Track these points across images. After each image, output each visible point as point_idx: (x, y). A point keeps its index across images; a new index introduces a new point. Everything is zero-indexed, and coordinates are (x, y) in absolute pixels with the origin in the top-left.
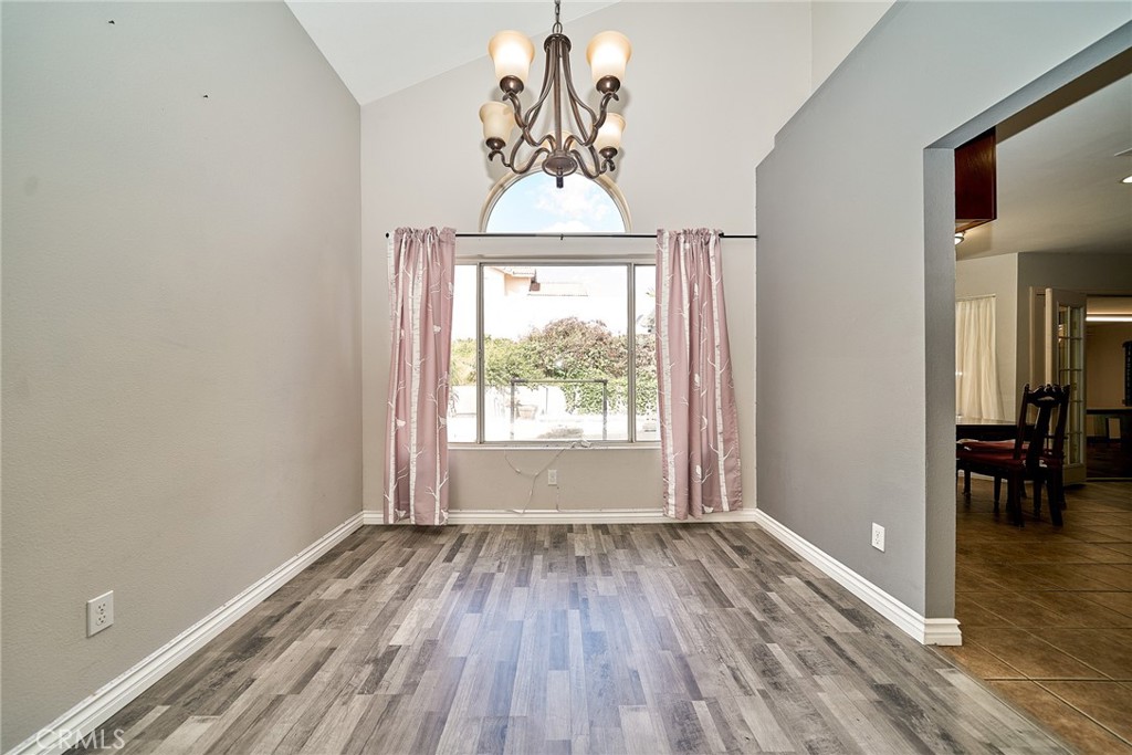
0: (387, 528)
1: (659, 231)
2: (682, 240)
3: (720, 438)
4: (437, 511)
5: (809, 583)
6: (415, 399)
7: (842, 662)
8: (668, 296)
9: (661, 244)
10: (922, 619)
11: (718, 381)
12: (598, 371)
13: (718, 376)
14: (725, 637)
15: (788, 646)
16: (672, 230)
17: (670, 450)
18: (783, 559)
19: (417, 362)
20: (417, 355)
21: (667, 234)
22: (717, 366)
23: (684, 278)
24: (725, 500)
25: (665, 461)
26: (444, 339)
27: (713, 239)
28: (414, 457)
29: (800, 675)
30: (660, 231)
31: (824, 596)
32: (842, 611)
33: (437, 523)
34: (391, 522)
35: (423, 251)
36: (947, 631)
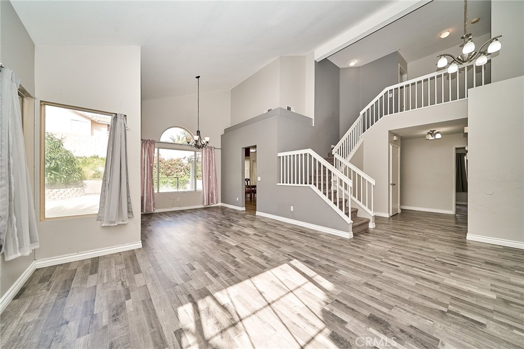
3: (214, 189)
4: (152, 208)
8: (204, 160)
10: (242, 208)
11: (214, 178)
19: (146, 173)
22: (214, 174)
23: (208, 156)
24: (215, 202)
25: (203, 194)
26: (152, 167)
27: (213, 149)
28: (145, 196)
33: (152, 211)
35: (147, 145)
36: (244, 209)
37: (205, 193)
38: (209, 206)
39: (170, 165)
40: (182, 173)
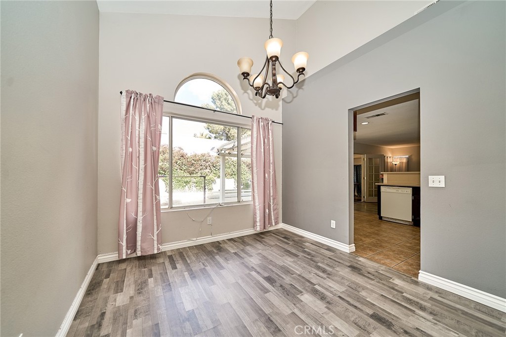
0: (121, 261)
1: (253, 116)
2: (261, 121)
3: (271, 198)
4: (156, 246)
5: (312, 244)
6: (141, 186)
7: (337, 263)
8: (256, 143)
9: (253, 121)
10: (348, 246)
11: (271, 176)
12: (182, 171)
13: (271, 174)
14: (305, 265)
15: (322, 263)
16: (257, 116)
17: (257, 204)
18: (300, 239)
19: (142, 166)
20: (142, 162)
21: (255, 118)
23: (262, 136)
24: (273, 221)
25: (255, 208)
26: (157, 154)
27: (270, 122)
28: (140, 218)
29: (331, 269)
31: (319, 247)
32: (326, 249)
33: (156, 252)
34: (124, 257)
36: (353, 248)
37: (257, 207)
38: (265, 230)
39: (193, 161)
40: (208, 170)
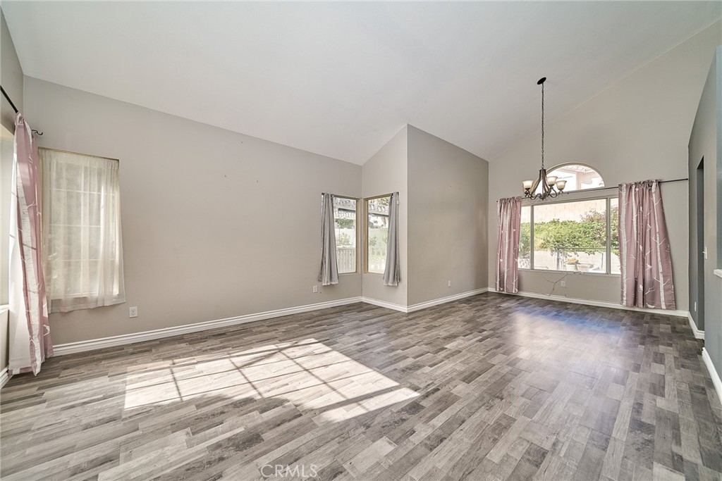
2: (634, 187)
3: (661, 275)
4: (514, 289)
6: (506, 253)
8: (625, 212)
9: (621, 190)
11: (658, 249)
13: (658, 247)
16: (628, 182)
17: (625, 277)
19: (507, 241)
20: (507, 239)
21: (624, 186)
22: (658, 242)
23: (634, 204)
24: (663, 304)
25: (622, 282)
26: (517, 233)
27: (654, 185)
28: (506, 271)
30: (621, 185)
33: (514, 292)
35: (510, 205)
37: (625, 281)
